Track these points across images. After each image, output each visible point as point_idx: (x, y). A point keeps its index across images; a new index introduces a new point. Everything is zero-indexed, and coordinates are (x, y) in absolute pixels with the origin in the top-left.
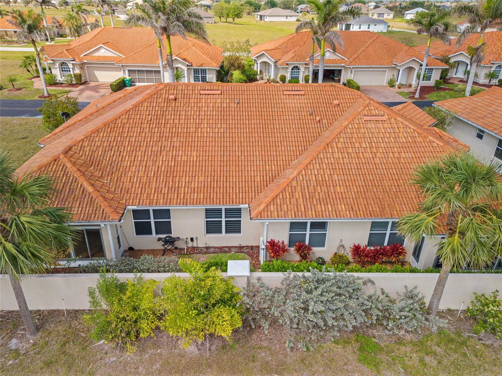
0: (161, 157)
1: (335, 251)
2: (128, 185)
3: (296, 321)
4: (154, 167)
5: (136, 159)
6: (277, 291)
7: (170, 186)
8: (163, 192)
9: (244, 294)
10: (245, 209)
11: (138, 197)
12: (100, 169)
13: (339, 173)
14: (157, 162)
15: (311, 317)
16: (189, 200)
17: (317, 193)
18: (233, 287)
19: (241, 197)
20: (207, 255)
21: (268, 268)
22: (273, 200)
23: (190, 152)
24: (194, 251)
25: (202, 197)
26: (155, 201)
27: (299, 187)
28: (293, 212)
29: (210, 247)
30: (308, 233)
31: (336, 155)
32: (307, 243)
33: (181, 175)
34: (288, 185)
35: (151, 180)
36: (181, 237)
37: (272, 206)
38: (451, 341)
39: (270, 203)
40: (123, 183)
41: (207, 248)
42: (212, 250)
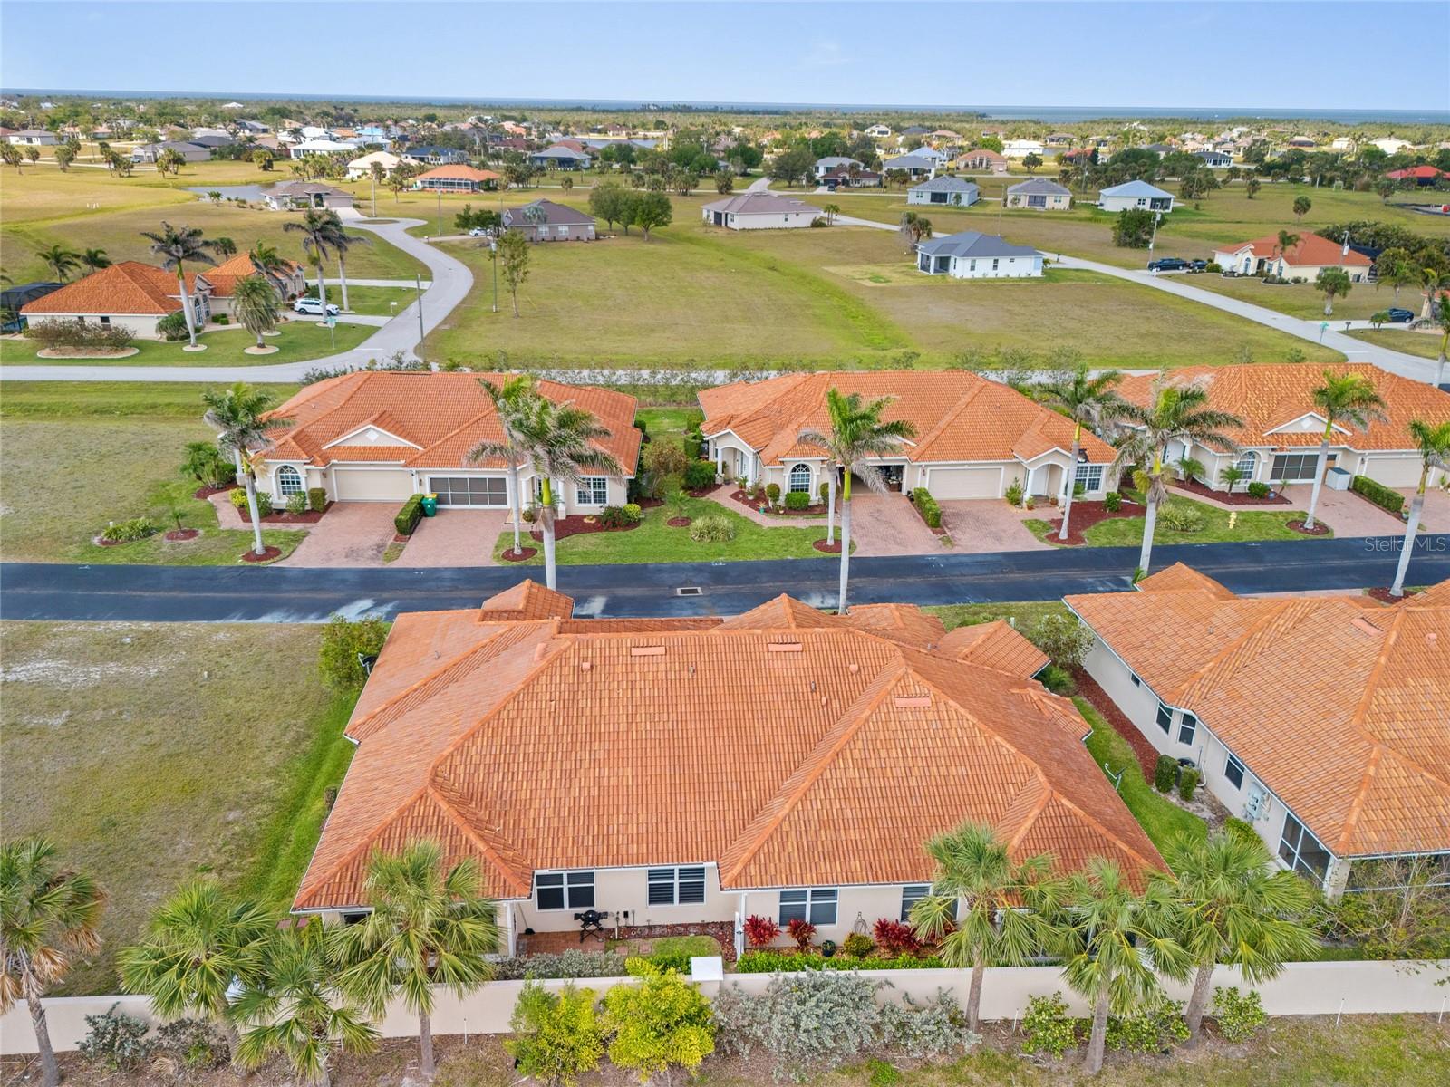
0: (577, 780)
1: (850, 929)
2: (531, 833)
3: (784, 1042)
4: (567, 799)
5: (539, 787)
6: (760, 1001)
7: (596, 833)
8: (585, 844)
9: (717, 1008)
10: (711, 868)
11: (550, 855)
12: (486, 805)
13: (853, 806)
14: (572, 789)
15: (803, 1036)
16: (625, 857)
17: (819, 843)
18: (701, 997)
19: (704, 849)
20: (650, 941)
21: (748, 967)
22: (754, 856)
23: (621, 769)
24: (629, 932)
25: (645, 851)
26: (575, 859)
27: (793, 832)
28: (784, 876)
29: (655, 926)
30: (809, 903)
31: (850, 774)
32: (808, 919)
33: (611, 813)
34: (776, 829)
35: (566, 824)
36: (609, 911)
37: (752, 866)
38: (996, 1065)
39: (750, 861)
40: (524, 830)
41: (650, 928)
42: (658, 931)
